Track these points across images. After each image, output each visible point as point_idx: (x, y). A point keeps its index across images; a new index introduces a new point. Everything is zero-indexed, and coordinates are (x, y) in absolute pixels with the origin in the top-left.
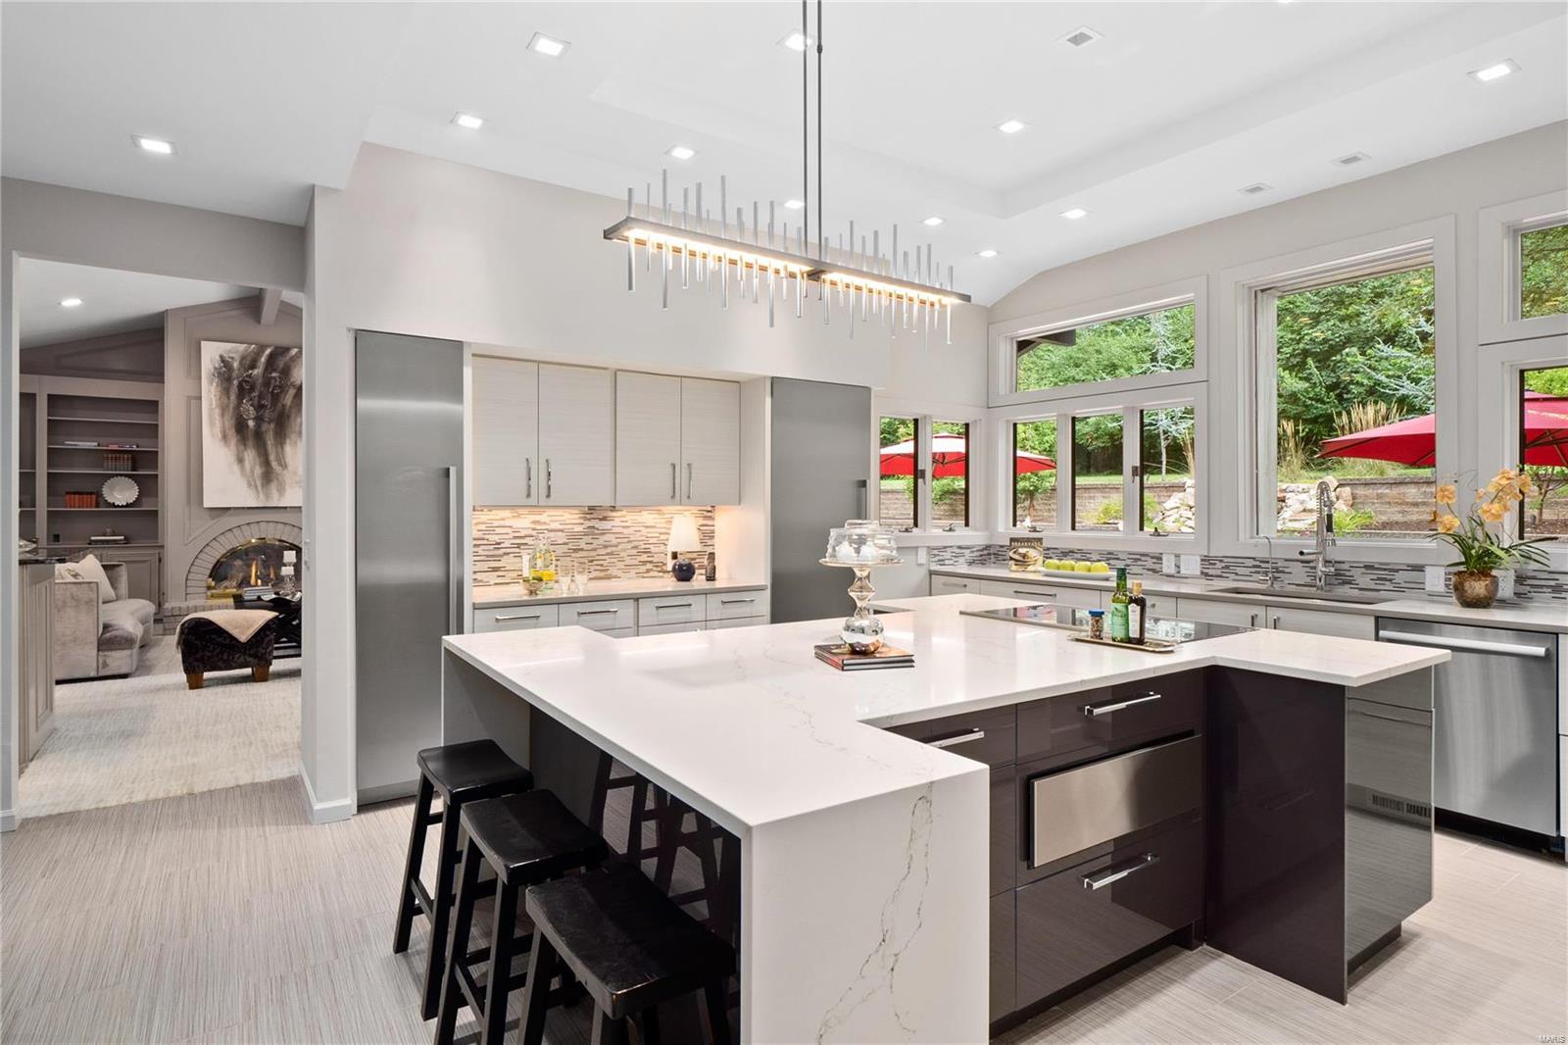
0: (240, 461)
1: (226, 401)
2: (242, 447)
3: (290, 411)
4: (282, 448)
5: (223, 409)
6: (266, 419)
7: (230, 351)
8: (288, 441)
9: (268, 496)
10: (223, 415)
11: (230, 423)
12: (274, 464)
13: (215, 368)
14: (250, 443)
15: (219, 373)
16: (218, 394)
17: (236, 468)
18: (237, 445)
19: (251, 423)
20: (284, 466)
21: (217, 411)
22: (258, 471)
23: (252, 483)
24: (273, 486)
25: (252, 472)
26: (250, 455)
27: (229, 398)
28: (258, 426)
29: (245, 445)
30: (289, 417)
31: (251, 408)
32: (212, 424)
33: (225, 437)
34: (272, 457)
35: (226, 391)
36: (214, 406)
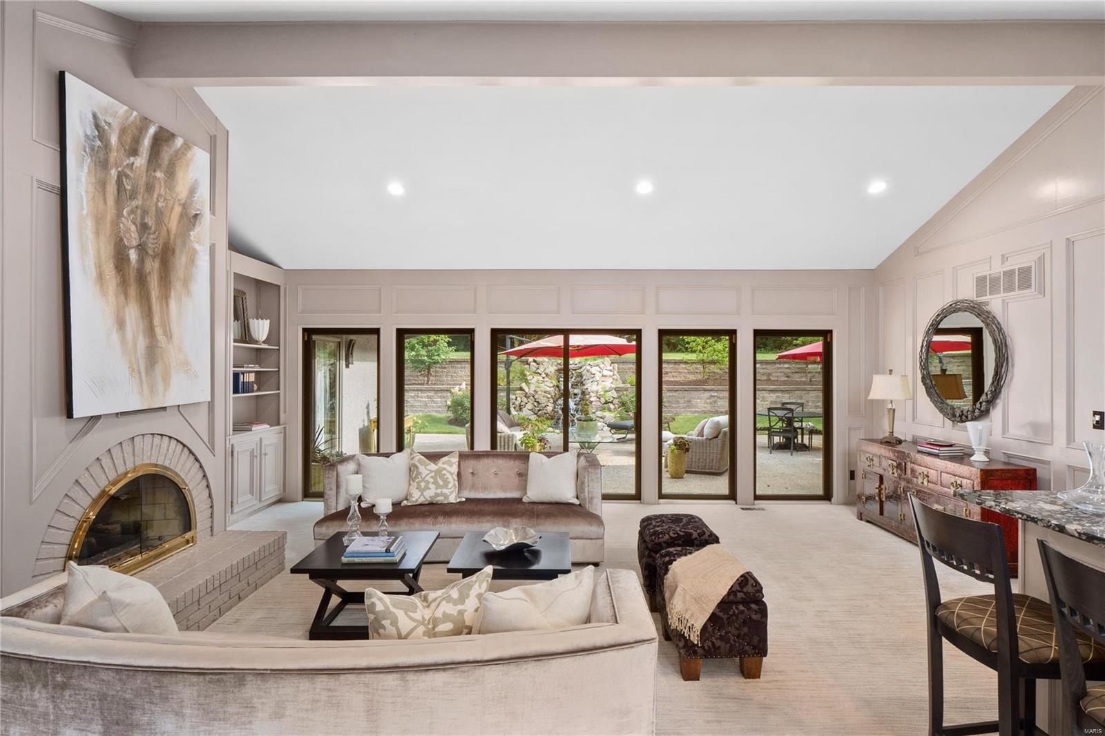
0: (121, 324)
1: (101, 205)
2: (122, 298)
3: (175, 244)
4: (167, 305)
5: (98, 220)
6: (150, 252)
7: (106, 111)
8: (173, 294)
9: (152, 389)
10: (97, 233)
11: (107, 251)
12: (159, 331)
13: (86, 136)
14: (133, 291)
15: (92, 149)
16: (91, 189)
17: (115, 337)
18: (117, 297)
19: (133, 255)
20: (168, 335)
21: (90, 224)
22: (142, 343)
23: (135, 366)
24: (159, 368)
25: (135, 345)
26: (132, 313)
27: (105, 202)
28: (141, 261)
29: (126, 295)
30: (174, 251)
31: (133, 228)
33: (101, 277)
34: (157, 321)
35: (102, 185)
36: (85, 212)
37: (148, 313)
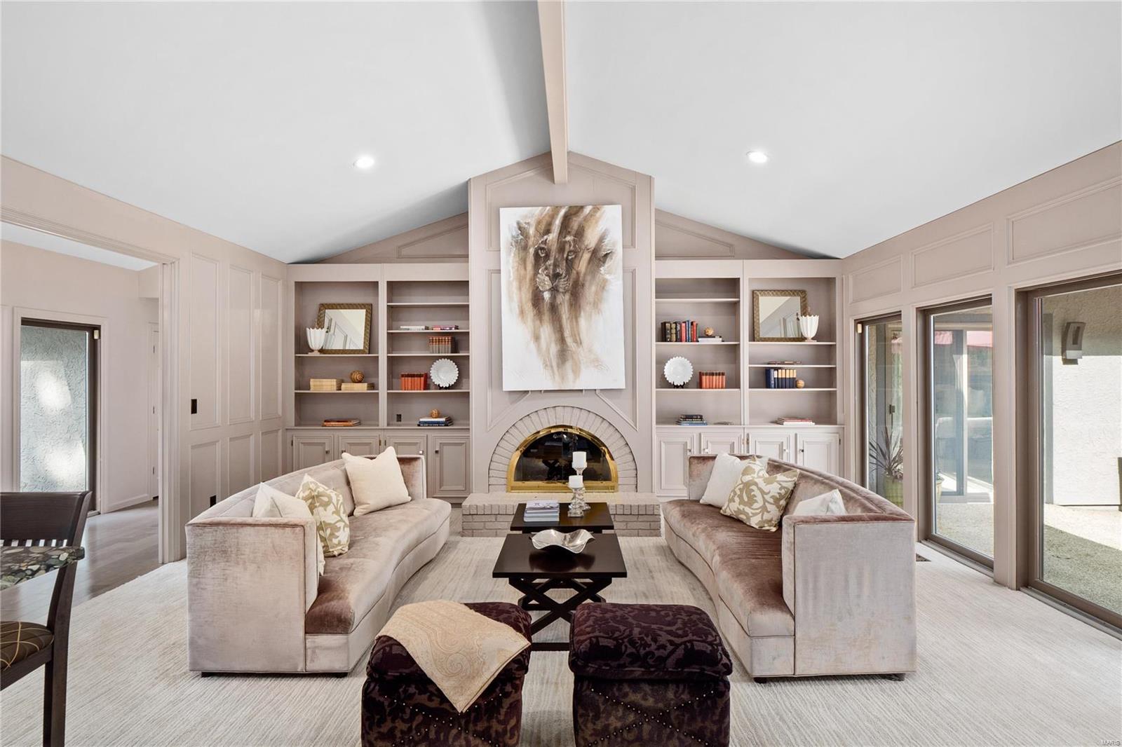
0: (537, 338)
1: (522, 272)
2: (538, 322)
3: (584, 280)
4: (577, 322)
5: (521, 281)
6: (561, 290)
7: (526, 217)
8: (582, 314)
9: (563, 378)
10: (520, 289)
11: (527, 295)
12: (569, 340)
13: (513, 237)
14: (546, 317)
15: (517, 242)
16: (516, 264)
17: (532, 346)
18: (534, 321)
19: (547, 295)
20: (579, 342)
21: (515, 284)
22: (554, 349)
23: (548, 363)
24: (569, 365)
25: (548, 350)
26: (547, 331)
27: (525, 269)
28: (554, 298)
29: (541, 320)
30: (583, 285)
31: (547, 278)
32: (510, 298)
33: (522, 312)
34: (567, 333)
35: (523, 261)
36: (512, 279)
37: (559, 330)
